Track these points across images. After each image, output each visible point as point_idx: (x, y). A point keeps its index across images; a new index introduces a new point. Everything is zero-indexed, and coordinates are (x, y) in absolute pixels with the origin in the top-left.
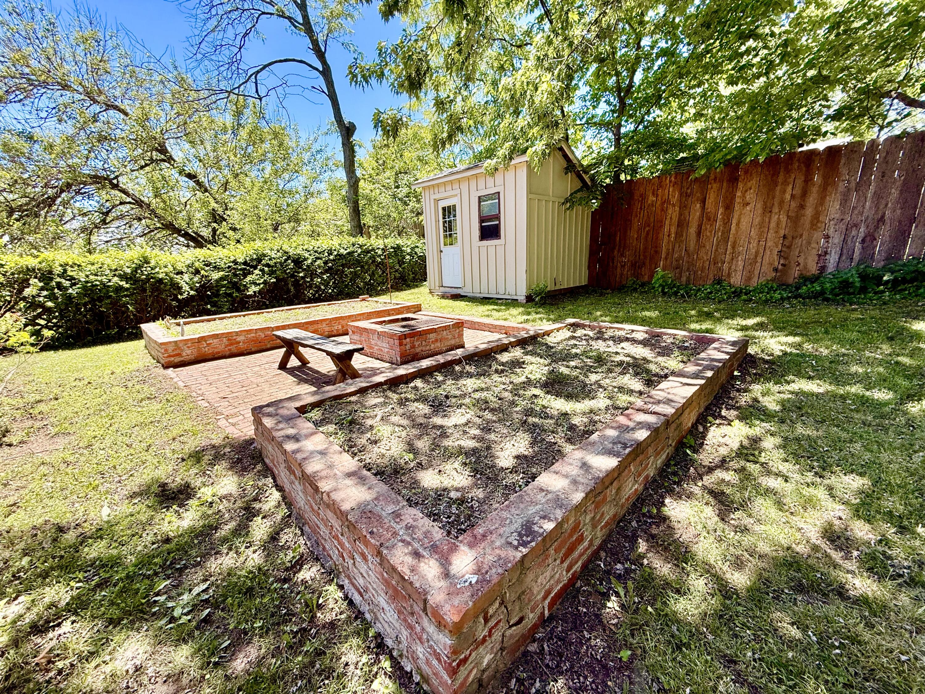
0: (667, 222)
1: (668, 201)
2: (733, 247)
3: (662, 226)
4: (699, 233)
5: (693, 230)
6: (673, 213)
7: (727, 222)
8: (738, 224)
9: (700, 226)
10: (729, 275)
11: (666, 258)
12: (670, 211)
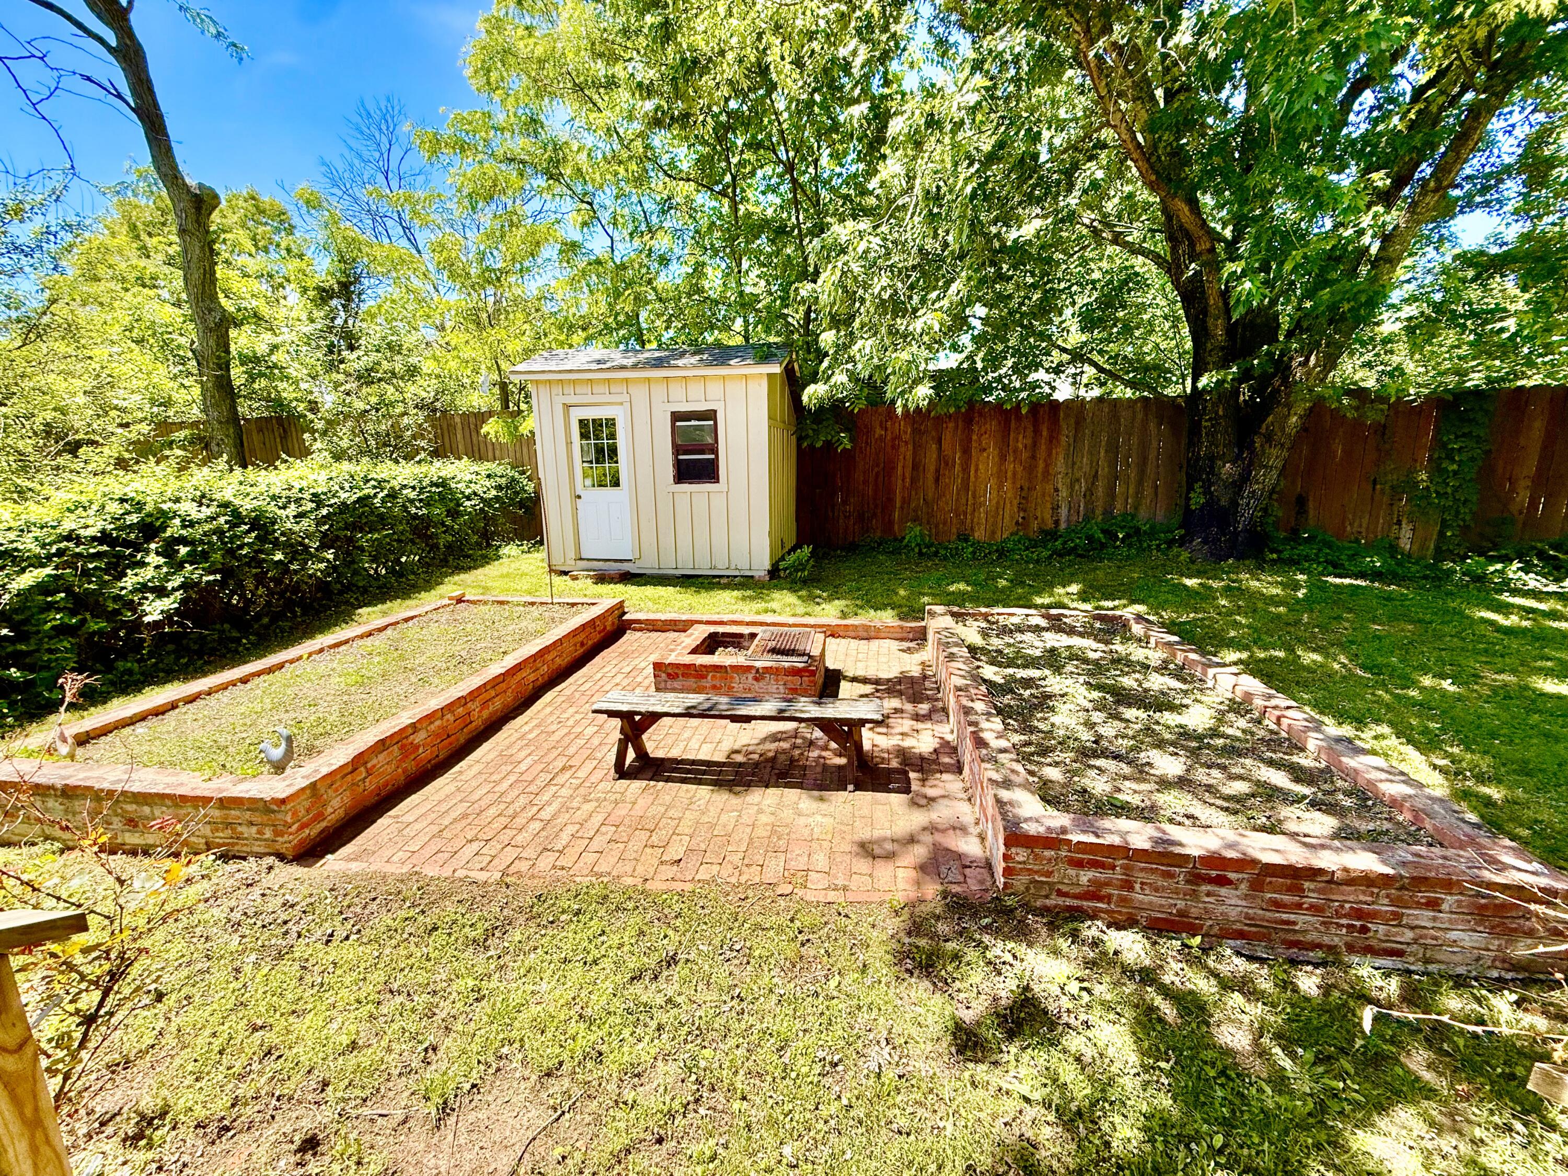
0: (900, 465)
1: (899, 437)
2: (974, 497)
3: (894, 468)
4: (937, 480)
5: (930, 476)
6: (907, 452)
7: (966, 469)
8: (976, 470)
9: (937, 471)
10: (972, 529)
11: (902, 508)
12: (902, 449)
